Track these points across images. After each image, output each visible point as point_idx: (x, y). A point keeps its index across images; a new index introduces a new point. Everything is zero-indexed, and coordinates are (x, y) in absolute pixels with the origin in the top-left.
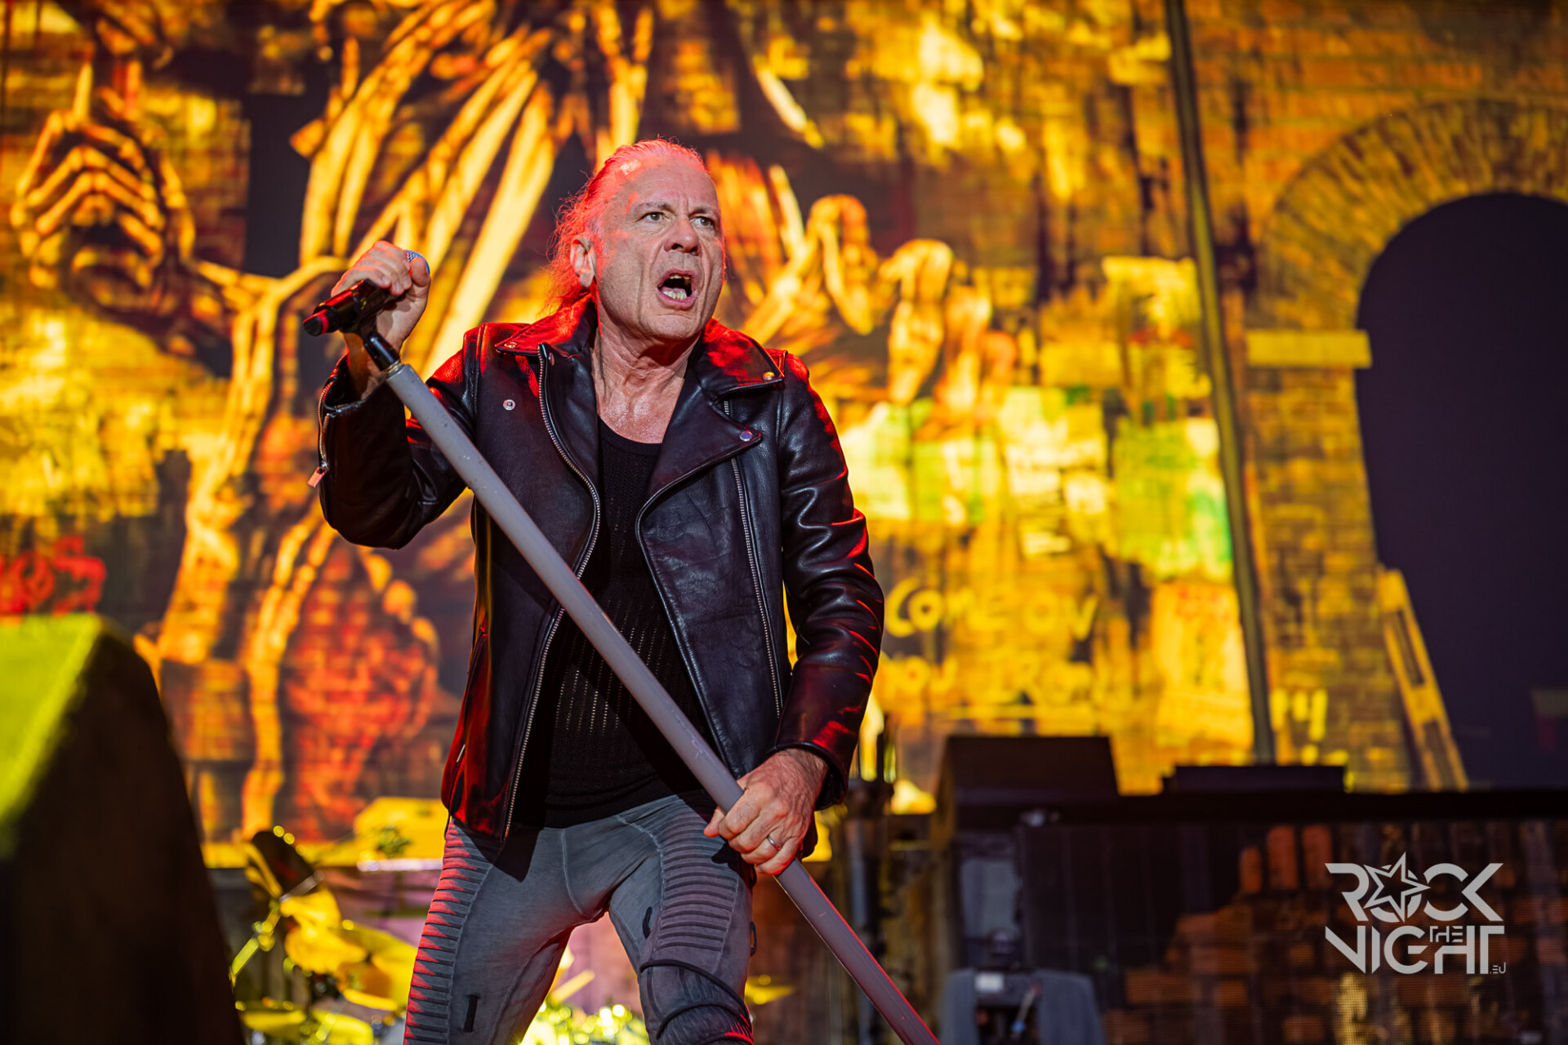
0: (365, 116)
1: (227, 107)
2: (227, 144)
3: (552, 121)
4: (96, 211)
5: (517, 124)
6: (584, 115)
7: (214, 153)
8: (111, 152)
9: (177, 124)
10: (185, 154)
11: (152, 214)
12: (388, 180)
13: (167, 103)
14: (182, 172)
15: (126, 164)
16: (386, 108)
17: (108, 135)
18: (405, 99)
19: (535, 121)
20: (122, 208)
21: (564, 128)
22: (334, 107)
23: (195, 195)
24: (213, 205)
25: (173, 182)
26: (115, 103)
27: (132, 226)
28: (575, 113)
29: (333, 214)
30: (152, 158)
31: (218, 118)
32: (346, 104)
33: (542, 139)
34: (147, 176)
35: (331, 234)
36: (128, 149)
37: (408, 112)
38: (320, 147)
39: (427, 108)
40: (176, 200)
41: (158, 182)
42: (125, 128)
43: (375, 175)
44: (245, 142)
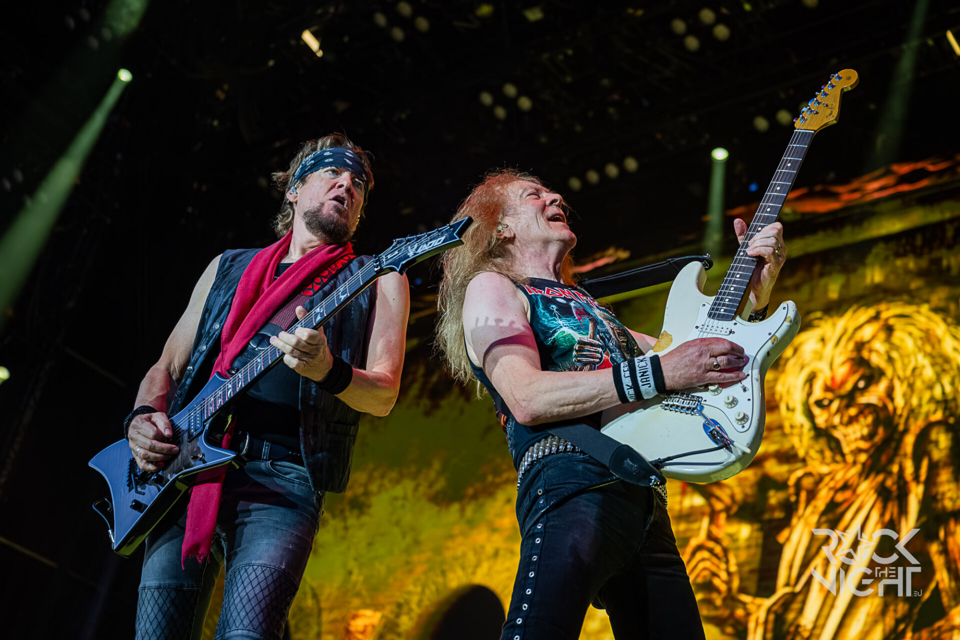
0: (807, 524)
1: (756, 526)
2: (753, 542)
3: (882, 515)
4: (705, 577)
5: (867, 518)
6: (896, 511)
7: (748, 547)
8: (711, 551)
9: (735, 537)
10: (738, 549)
11: (724, 576)
12: (814, 550)
13: (732, 528)
14: (736, 556)
15: (716, 556)
16: (815, 518)
17: (711, 544)
18: (823, 513)
19: (875, 516)
20: (714, 575)
21: (887, 517)
22: (794, 521)
23: (740, 565)
24: (747, 569)
25: (733, 560)
26: (715, 531)
27: (717, 582)
28: (892, 509)
29: (791, 567)
30: (725, 551)
31: (752, 532)
32: (799, 518)
33: (877, 523)
34: (724, 559)
35: (789, 577)
36: (718, 549)
37: (824, 519)
38: (788, 539)
39: (831, 516)
40: (733, 568)
41: (727, 562)
42: (717, 541)
43: (808, 549)
44: (760, 541)
